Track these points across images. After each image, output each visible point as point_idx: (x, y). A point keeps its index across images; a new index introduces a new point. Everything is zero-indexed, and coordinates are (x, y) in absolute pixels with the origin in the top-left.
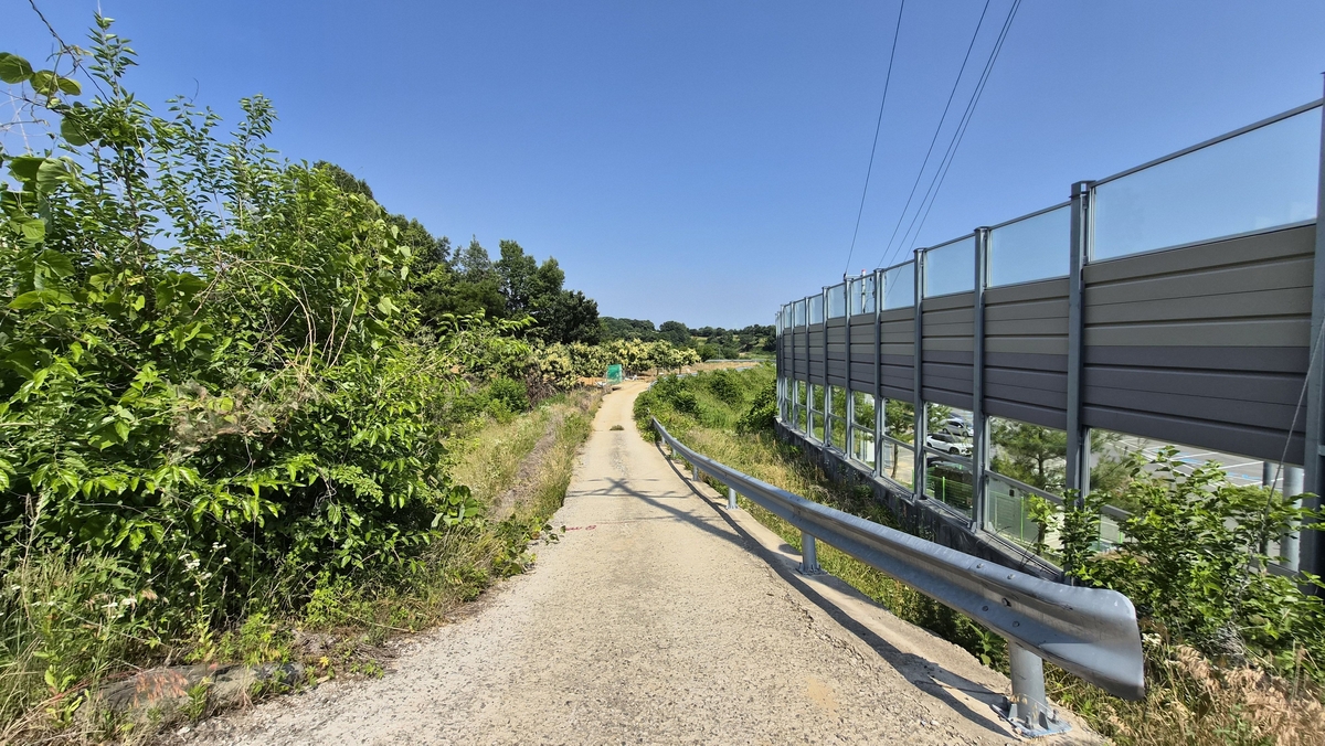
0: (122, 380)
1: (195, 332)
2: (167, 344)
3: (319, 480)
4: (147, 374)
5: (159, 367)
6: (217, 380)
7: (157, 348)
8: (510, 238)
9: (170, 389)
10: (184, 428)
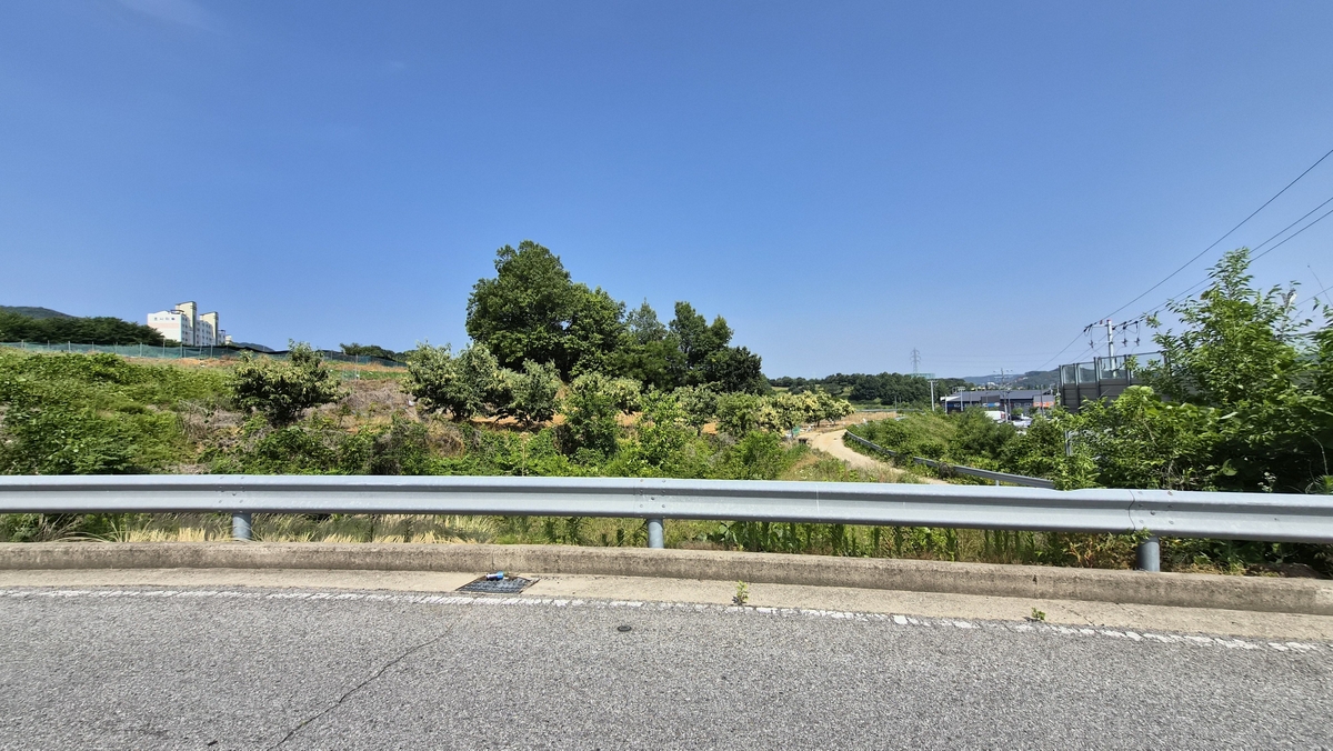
8: (684, 300)
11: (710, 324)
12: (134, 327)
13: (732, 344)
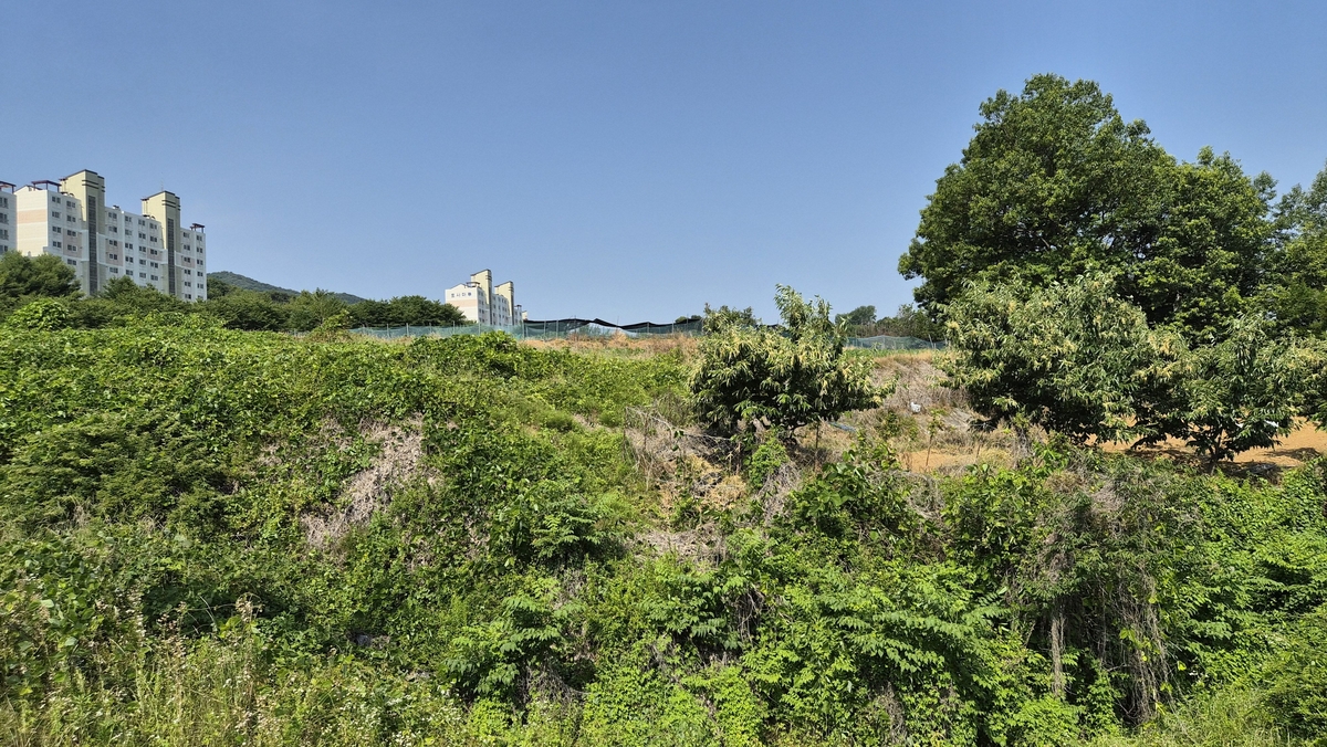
12: (437, 307)
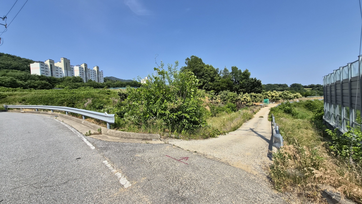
0: (163, 102)
1: (170, 96)
2: (167, 97)
3: (182, 115)
4: (165, 101)
5: (166, 100)
6: (172, 101)
7: (166, 98)
8: (234, 66)
9: (167, 103)
10: (169, 107)
11: (242, 72)
13: (251, 77)
